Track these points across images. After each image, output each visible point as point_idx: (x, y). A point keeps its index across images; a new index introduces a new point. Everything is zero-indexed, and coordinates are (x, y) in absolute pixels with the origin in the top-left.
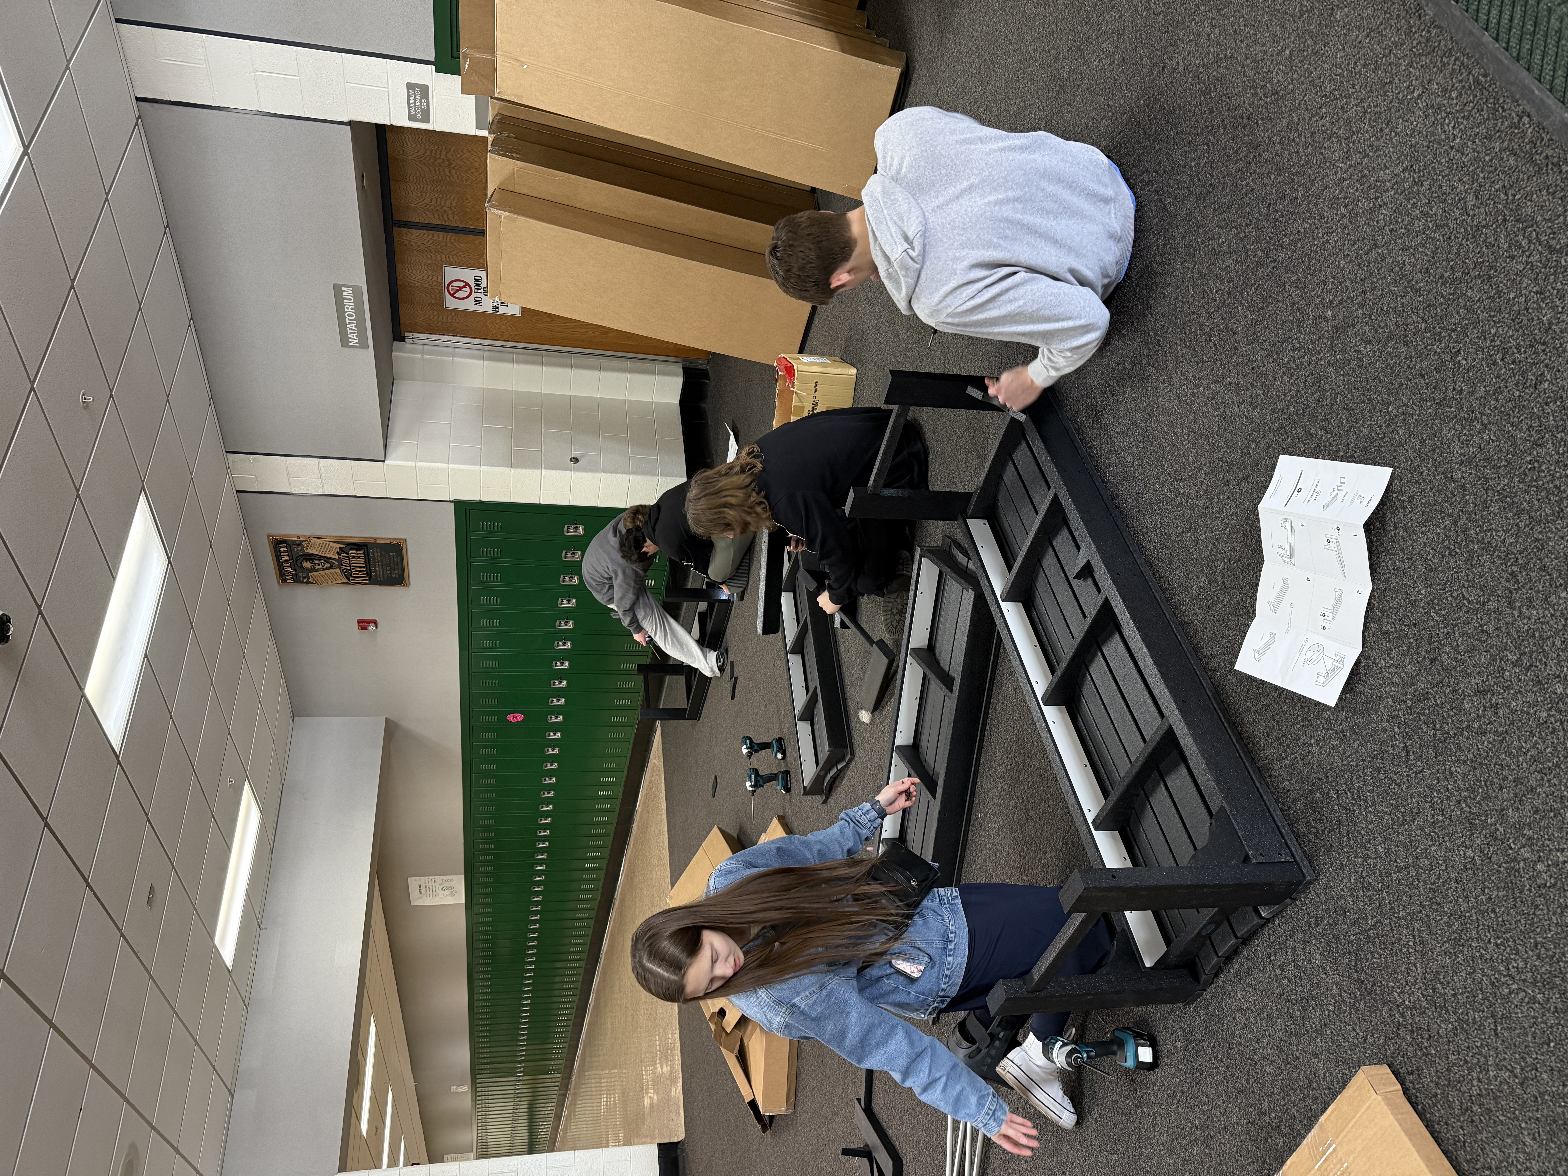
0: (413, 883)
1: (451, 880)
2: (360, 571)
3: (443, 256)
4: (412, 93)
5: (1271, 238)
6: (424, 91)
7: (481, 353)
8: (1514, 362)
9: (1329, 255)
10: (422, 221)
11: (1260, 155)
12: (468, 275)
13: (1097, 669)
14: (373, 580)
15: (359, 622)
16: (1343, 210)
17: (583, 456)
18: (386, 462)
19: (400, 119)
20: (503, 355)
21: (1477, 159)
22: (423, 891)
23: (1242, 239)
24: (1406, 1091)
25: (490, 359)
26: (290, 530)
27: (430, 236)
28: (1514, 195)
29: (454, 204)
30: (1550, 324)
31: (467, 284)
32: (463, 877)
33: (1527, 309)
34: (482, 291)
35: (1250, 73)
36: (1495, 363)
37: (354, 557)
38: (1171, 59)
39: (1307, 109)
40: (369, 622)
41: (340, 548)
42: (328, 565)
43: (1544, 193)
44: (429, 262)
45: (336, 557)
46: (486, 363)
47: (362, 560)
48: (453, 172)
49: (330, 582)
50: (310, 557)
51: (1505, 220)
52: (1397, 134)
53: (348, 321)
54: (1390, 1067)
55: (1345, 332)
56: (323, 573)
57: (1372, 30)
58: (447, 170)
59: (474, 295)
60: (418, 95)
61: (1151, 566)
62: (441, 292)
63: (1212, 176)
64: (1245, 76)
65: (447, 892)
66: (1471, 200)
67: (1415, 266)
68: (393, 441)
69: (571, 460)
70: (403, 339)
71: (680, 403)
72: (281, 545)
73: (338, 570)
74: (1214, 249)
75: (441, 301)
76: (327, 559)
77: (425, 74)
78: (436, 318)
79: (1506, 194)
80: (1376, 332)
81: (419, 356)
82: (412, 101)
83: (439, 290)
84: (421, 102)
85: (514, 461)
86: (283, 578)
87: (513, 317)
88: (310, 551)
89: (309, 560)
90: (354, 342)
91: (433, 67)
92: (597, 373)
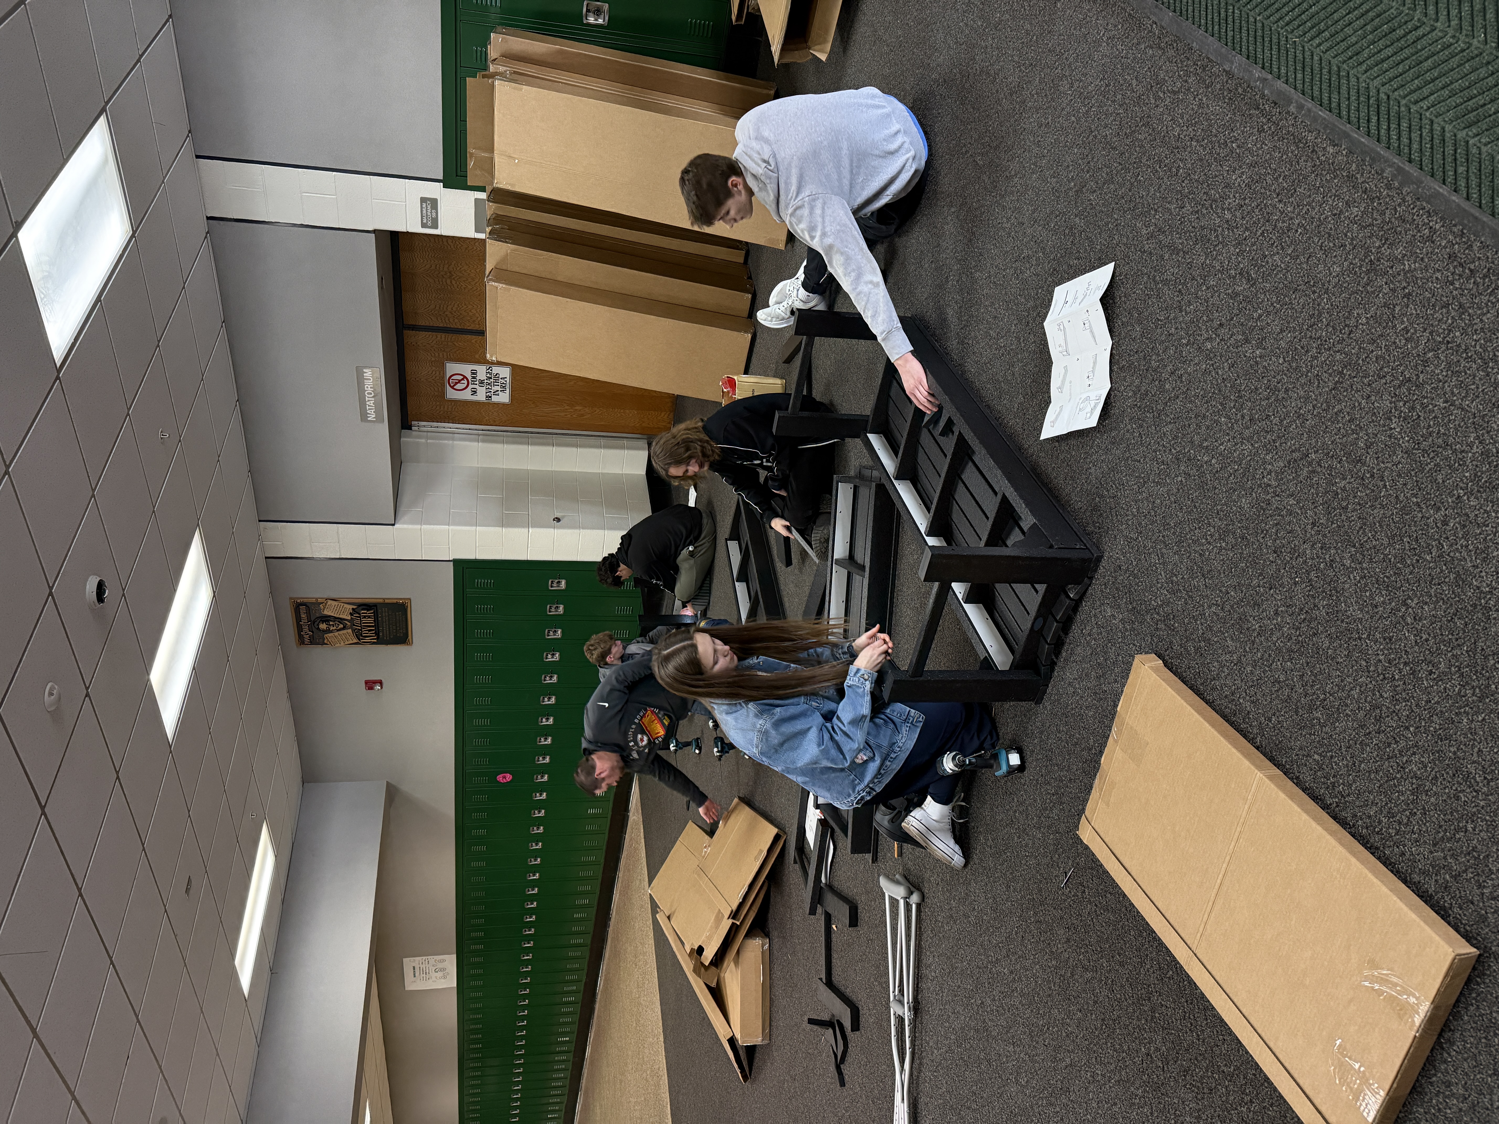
0: (409, 963)
1: (444, 961)
2: (369, 631)
3: (445, 354)
4: (424, 205)
5: (1037, 154)
6: (433, 203)
7: (477, 437)
8: (1165, 166)
9: (1069, 149)
10: (427, 324)
11: (1026, 106)
12: (466, 369)
13: (961, 493)
14: (381, 640)
15: (367, 682)
16: (1073, 118)
17: (564, 517)
18: (397, 526)
19: (416, 228)
20: (495, 438)
21: (1134, 58)
22: (417, 974)
23: (1022, 162)
24: (1166, 664)
25: (483, 441)
26: (310, 592)
27: (434, 337)
28: (1154, 71)
29: (454, 309)
30: (1179, 135)
31: (465, 377)
32: (455, 956)
33: (1167, 132)
34: (477, 382)
35: (1016, 59)
36: (1157, 171)
37: (365, 617)
38: (972, 68)
39: (1048, 67)
40: (375, 682)
41: (353, 609)
42: (342, 626)
43: (1168, 63)
44: (433, 359)
45: (349, 618)
46: (480, 444)
47: (371, 620)
48: (454, 282)
49: (342, 643)
50: (326, 619)
51: (1152, 87)
52: (1095, 61)
53: (367, 399)
54: (1156, 654)
55: (1082, 192)
56: (336, 634)
57: (1076, 7)
58: (448, 281)
59: (471, 386)
60: (429, 207)
61: (988, 406)
62: (443, 386)
63: (1002, 131)
64: (1014, 62)
65: (440, 974)
66: (1134, 82)
67: (1112, 133)
68: (401, 509)
69: (554, 520)
70: (409, 428)
71: (647, 474)
72: (301, 607)
73: (350, 631)
74: (1007, 176)
75: (443, 393)
76: (341, 620)
77: (435, 190)
78: (438, 408)
79: (1150, 72)
80: (1097, 183)
81: (423, 441)
82: (424, 212)
83: (441, 382)
84: (431, 213)
85: (504, 522)
86: (301, 641)
87: (504, 404)
88: (326, 612)
89: (325, 621)
90: (372, 417)
91: (442, 184)
92: (575, 449)
